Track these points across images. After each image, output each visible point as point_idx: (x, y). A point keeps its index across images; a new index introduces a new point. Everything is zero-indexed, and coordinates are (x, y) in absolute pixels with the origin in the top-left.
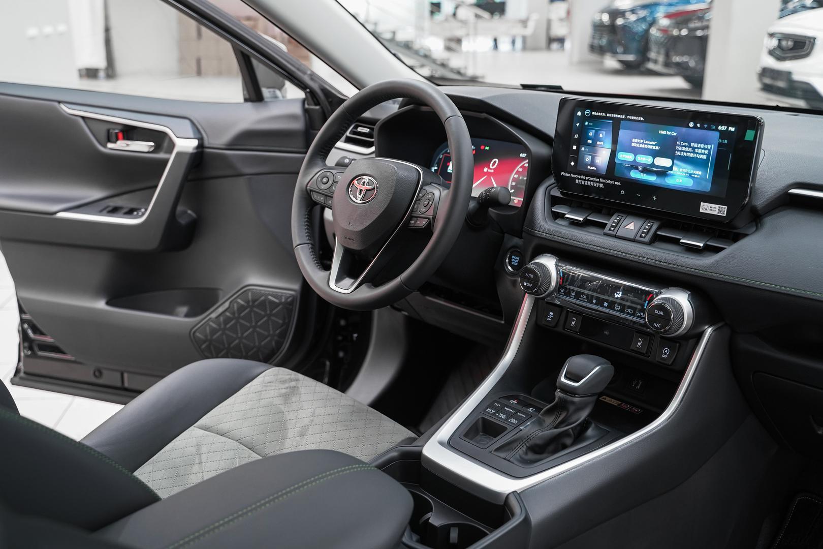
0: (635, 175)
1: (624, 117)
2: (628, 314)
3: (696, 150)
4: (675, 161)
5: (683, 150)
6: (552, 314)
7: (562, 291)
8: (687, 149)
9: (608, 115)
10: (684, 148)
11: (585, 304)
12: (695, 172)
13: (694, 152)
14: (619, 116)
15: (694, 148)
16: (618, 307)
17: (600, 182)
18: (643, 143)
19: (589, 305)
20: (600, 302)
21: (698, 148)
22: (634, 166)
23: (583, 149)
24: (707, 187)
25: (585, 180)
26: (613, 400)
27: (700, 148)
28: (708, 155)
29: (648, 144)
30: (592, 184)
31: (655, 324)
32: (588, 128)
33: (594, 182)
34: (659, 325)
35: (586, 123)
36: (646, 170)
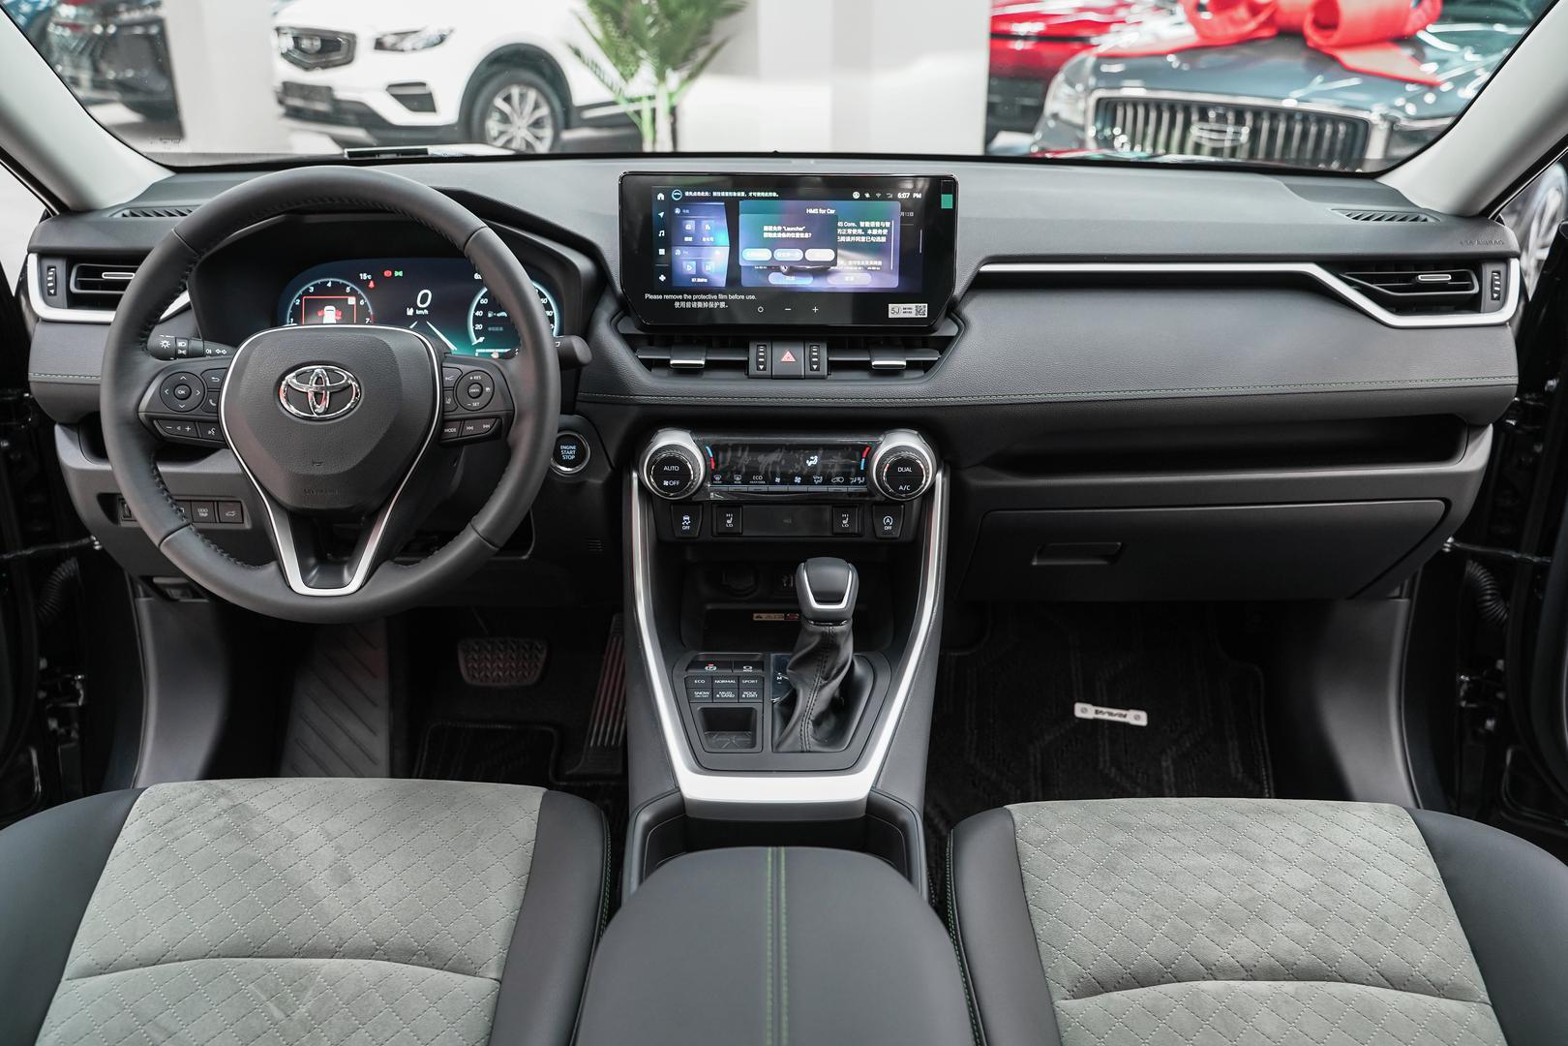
0: (776, 280)
1: (743, 194)
2: (838, 484)
3: (869, 232)
4: (839, 251)
5: (847, 232)
6: (688, 518)
7: (718, 478)
8: (855, 231)
9: (715, 194)
10: (850, 231)
11: (764, 488)
12: (871, 263)
13: (866, 235)
14: (735, 194)
15: (865, 229)
16: (817, 479)
17: (720, 301)
18: (783, 231)
19: (772, 488)
20: (788, 479)
21: (872, 228)
22: (773, 267)
23: (678, 252)
24: (892, 282)
25: (691, 301)
26: (772, 615)
27: (875, 228)
28: (888, 236)
29: (791, 232)
30: (706, 305)
31: (901, 488)
32: (683, 217)
33: (708, 301)
34: (907, 487)
35: (677, 211)
36: (793, 270)
